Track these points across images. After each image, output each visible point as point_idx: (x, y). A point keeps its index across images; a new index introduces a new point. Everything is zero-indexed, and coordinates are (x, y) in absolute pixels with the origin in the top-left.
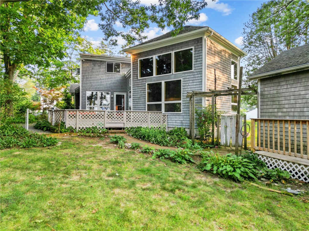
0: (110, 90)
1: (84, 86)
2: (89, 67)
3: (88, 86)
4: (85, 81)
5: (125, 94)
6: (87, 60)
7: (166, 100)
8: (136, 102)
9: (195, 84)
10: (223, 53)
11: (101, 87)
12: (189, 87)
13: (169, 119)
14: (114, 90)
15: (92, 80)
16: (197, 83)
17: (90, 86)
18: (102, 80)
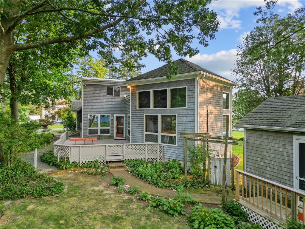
0: (110, 112)
1: (86, 109)
2: (90, 91)
3: (89, 109)
4: (86, 105)
5: (124, 116)
6: (89, 85)
7: (162, 132)
8: (134, 131)
9: (188, 120)
10: (215, 88)
11: (102, 109)
12: (183, 123)
13: (165, 150)
14: (114, 112)
15: (93, 103)
16: (191, 120)
17: (91, 109)
18: (103, 103)
